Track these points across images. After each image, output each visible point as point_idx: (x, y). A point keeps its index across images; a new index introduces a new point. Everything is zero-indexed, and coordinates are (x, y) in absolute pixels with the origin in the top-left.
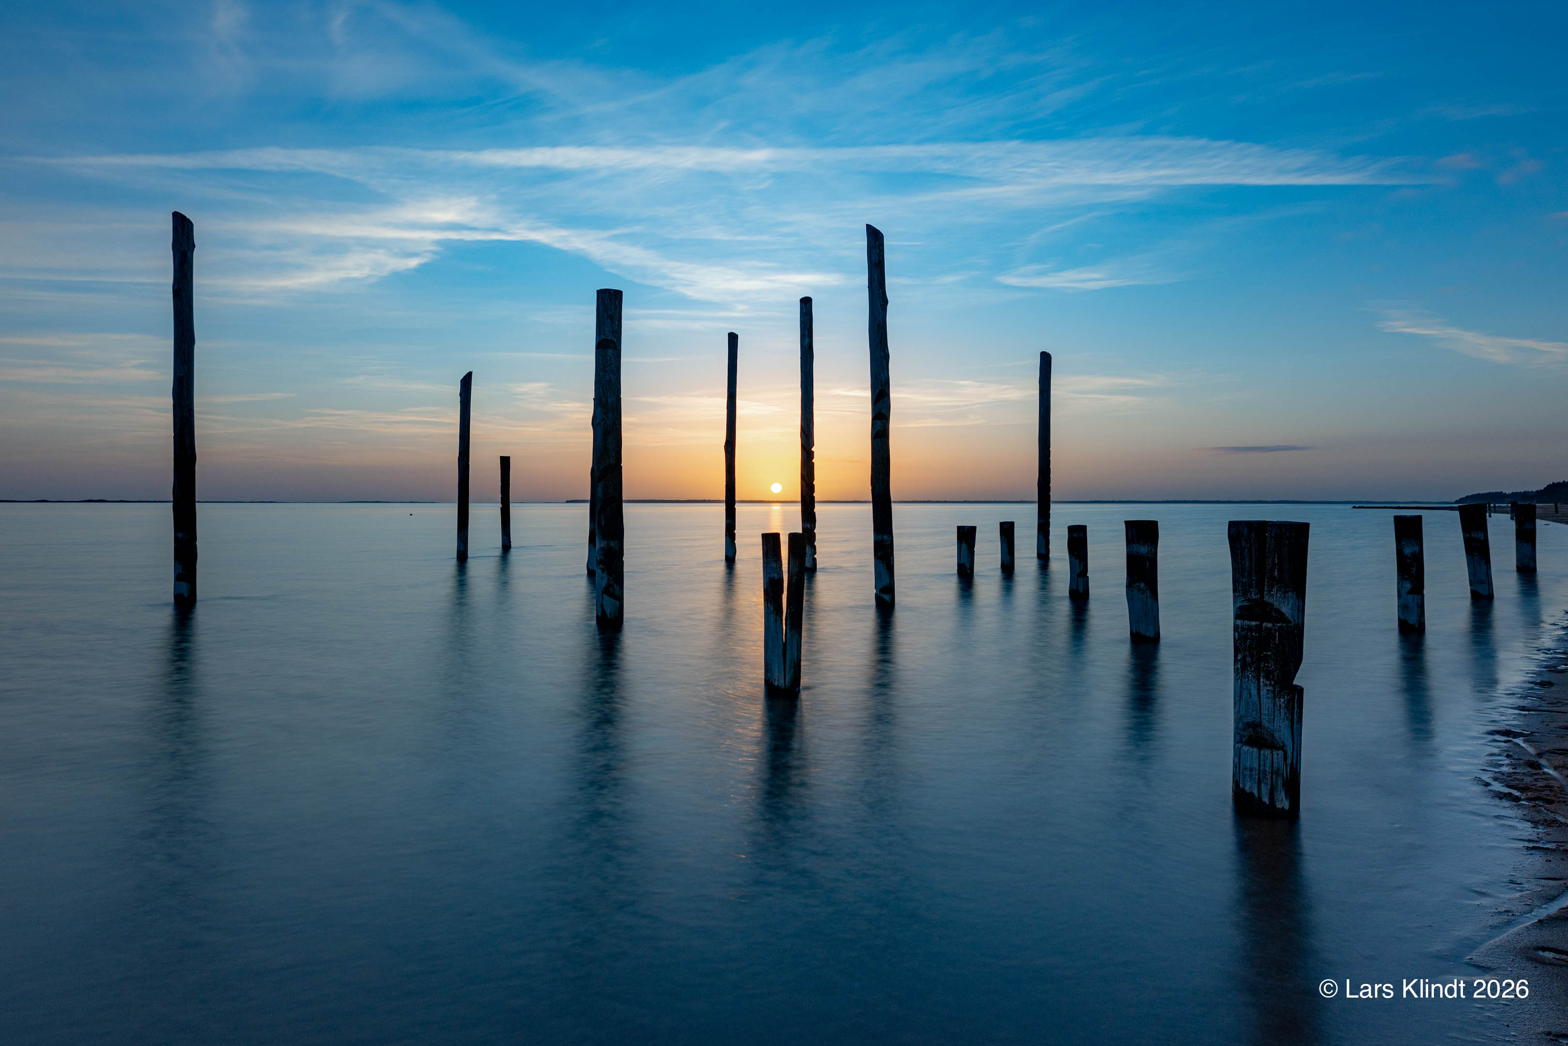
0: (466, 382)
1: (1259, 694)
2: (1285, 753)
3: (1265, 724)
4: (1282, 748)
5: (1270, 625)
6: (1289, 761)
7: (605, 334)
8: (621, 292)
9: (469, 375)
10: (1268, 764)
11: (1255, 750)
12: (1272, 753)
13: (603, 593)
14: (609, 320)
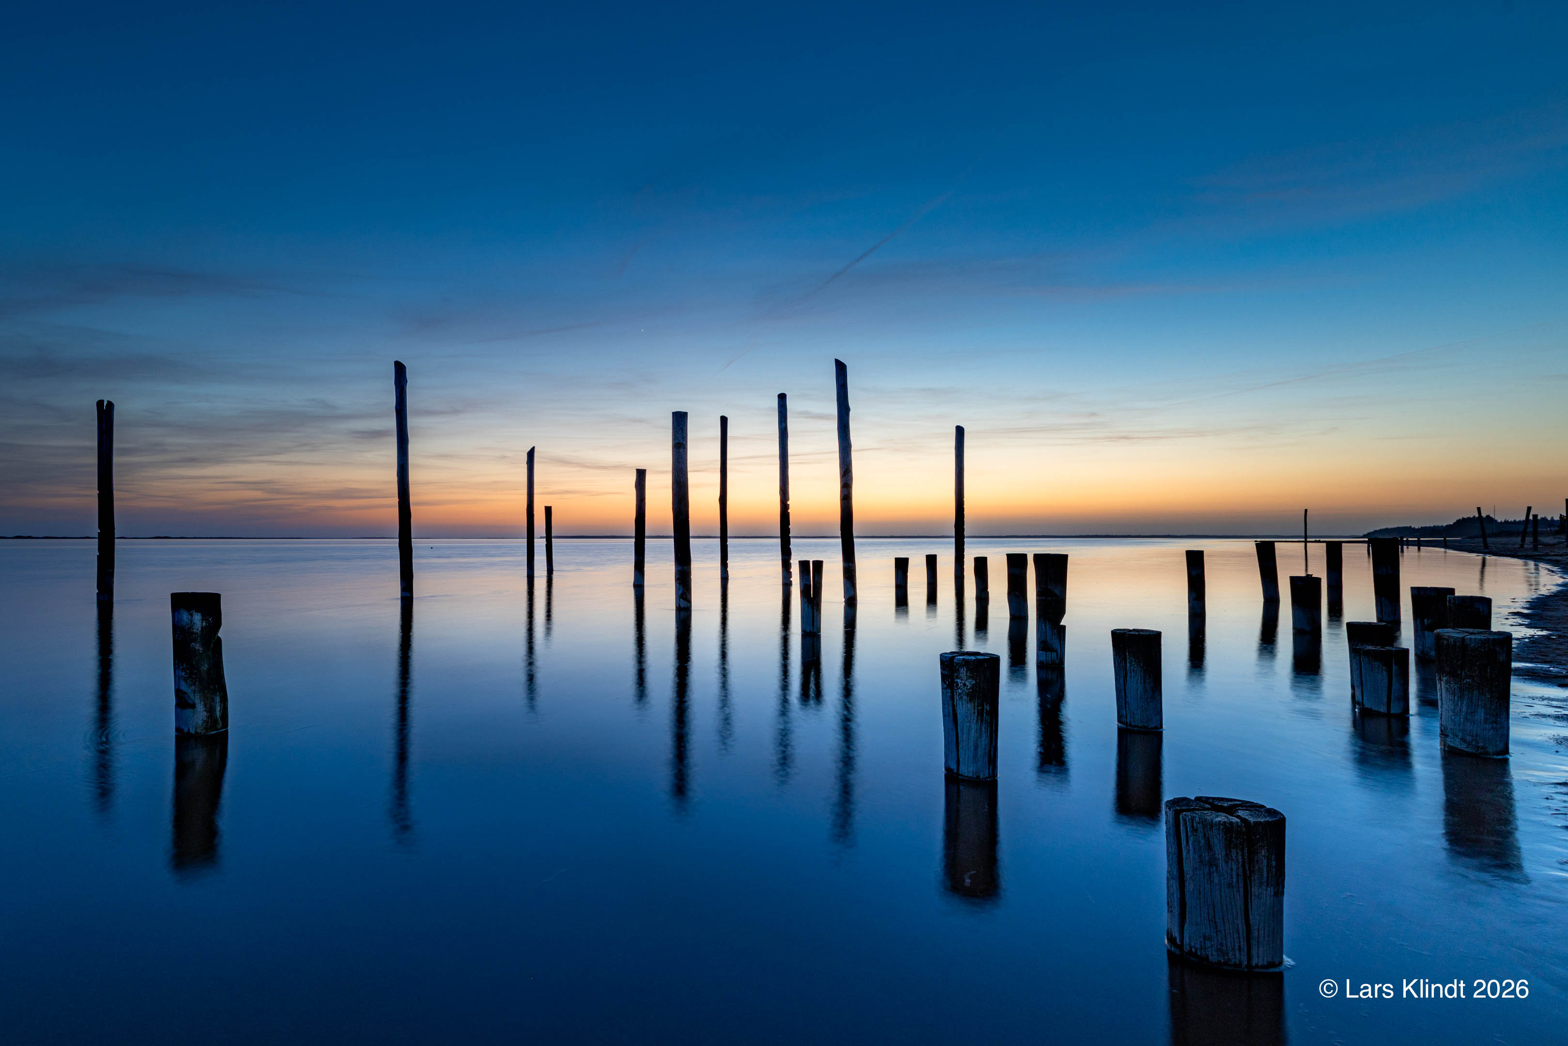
0: (531, 454)
1: (1046, 628)
2: (1057, 653)
3: (1049, 641)
4: (1056, 651)
5: (1050, 599)
6: (1059, 657)
7: (678, 440)
8: (687, 413)
9: (533, 450)
10: (1050, 658)
11: (1044, 652)
12: (1051, 654)
13: (680, 598)
14: (680, 431)
